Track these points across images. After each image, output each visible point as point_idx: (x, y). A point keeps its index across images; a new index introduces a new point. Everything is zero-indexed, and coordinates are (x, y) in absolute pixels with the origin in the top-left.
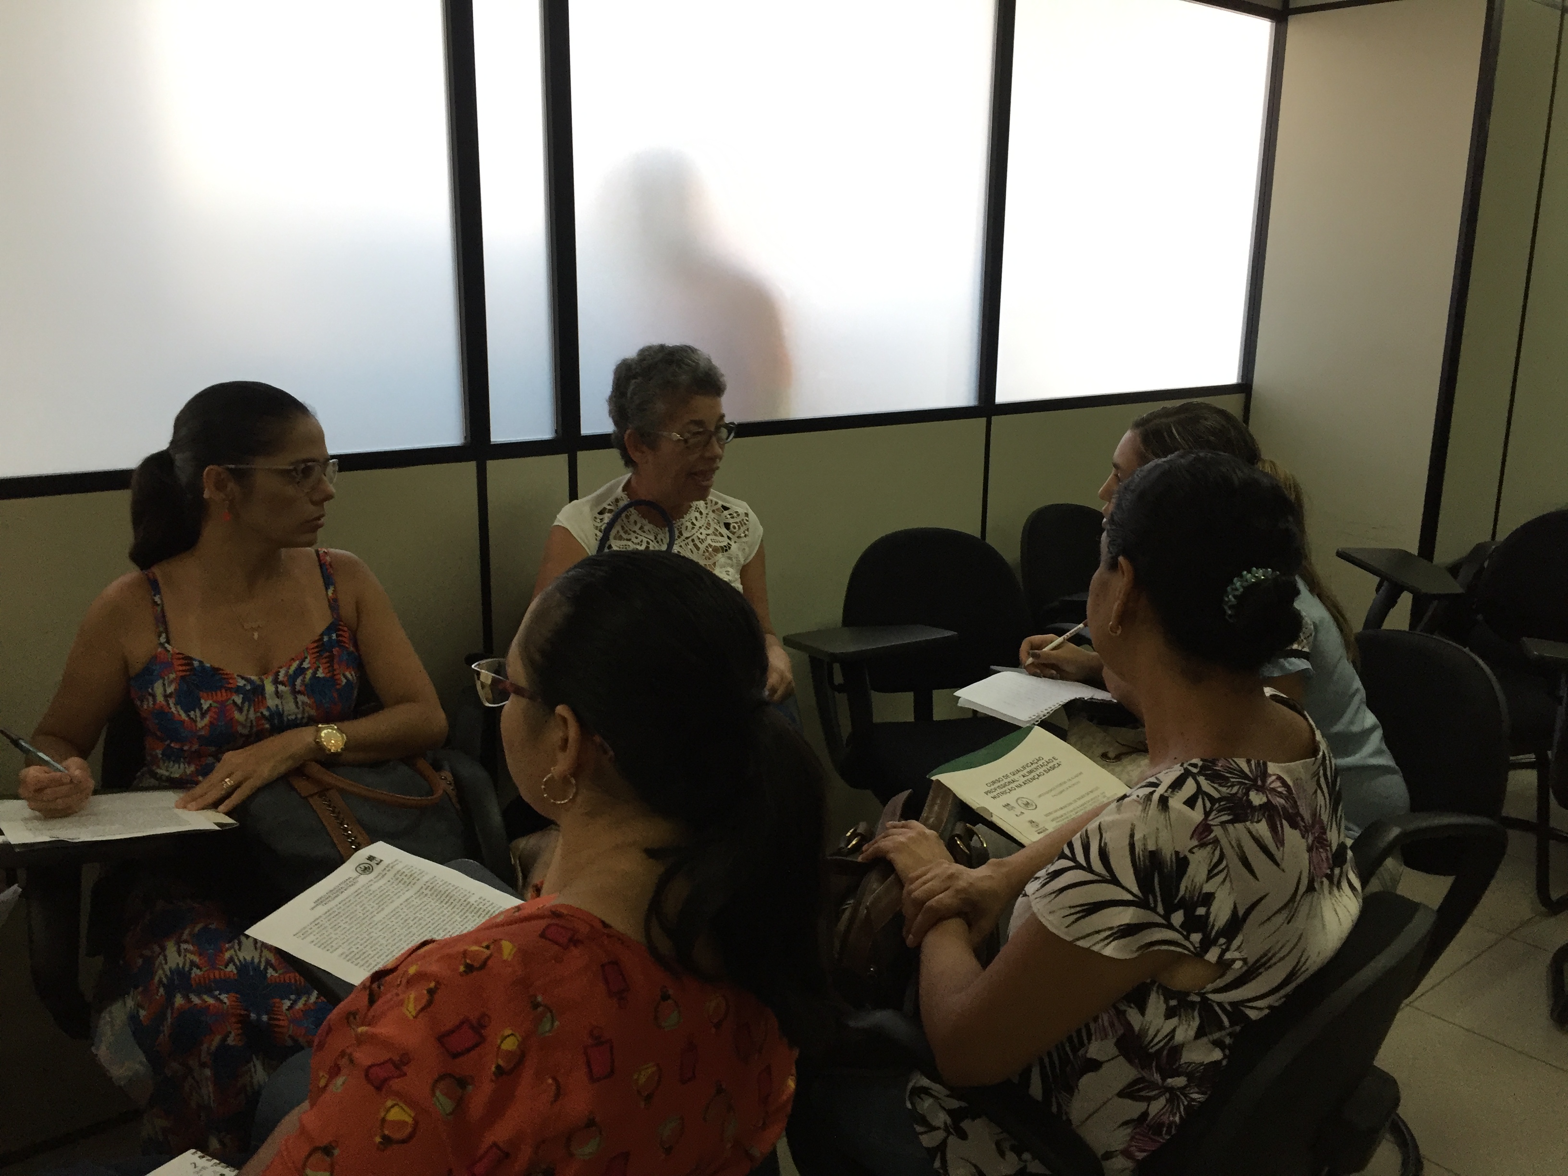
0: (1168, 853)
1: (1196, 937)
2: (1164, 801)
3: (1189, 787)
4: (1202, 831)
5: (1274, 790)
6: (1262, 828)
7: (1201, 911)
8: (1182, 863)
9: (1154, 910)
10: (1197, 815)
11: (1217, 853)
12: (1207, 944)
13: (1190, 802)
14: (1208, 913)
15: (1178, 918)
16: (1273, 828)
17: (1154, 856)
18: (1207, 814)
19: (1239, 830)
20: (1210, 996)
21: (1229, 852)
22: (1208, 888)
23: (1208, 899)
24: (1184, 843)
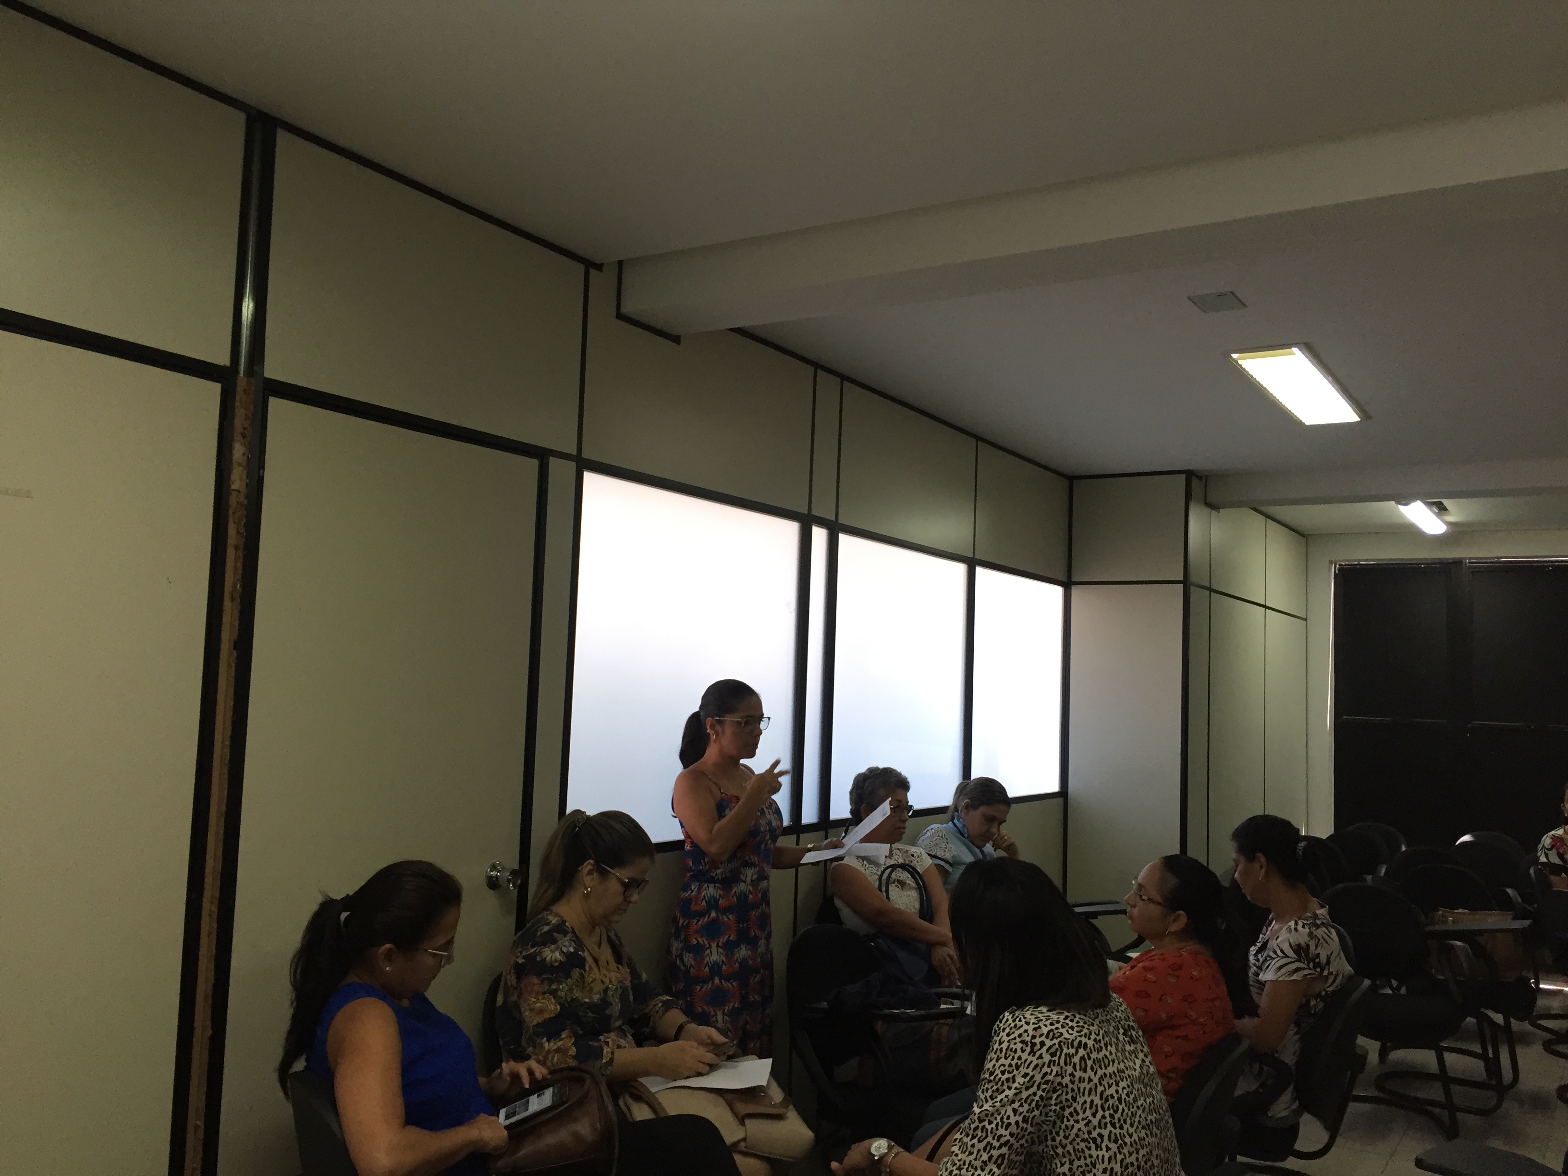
0: (1303, 944)
1: (1318, 970)
2: (1296, 929)
3: (1300, 923)
4: (1310, 935)
5: (1321, 918)
6: (1324, 929)
7: (1317, 960)
8: (1308, 946)
9: (1304, 963)
10: (1307, 930)
11: (1317, 940)
12: (1322, 971)
13: (1303, 927)
14: (1320, 960)
15: (1311, 965)
16: (1327, 928)
17: (1299, 945)
18: (1310, 928)
19: (1319, 930)
20: (1327, 989)
21: (1321, 938)
22: (1317, 952)
23: (1318, 955)
24: (1307, 939)
